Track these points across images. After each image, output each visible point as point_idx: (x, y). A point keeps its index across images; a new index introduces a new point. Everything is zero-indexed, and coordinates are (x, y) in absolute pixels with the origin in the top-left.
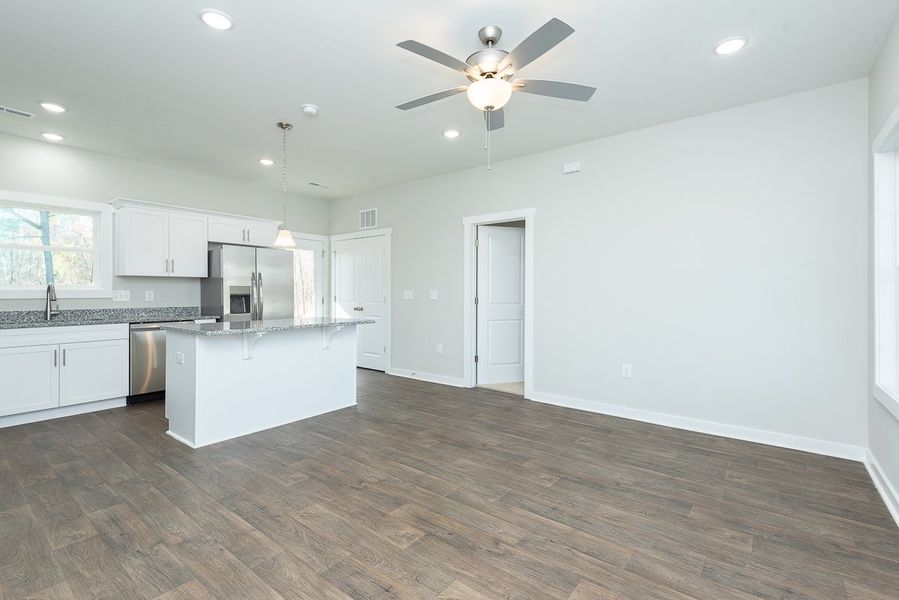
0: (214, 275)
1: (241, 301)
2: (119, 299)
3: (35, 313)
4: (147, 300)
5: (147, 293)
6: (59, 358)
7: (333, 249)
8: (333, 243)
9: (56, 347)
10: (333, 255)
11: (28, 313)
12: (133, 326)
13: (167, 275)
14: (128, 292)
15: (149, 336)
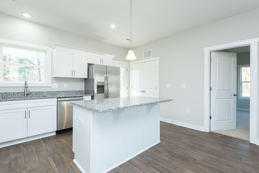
0: (90, 77)
1: (101, 88)
2: (54, 87)
3: (20, 93)
4: (65, 87)
5: (65, 84)
6: (27, 115)
7: (131, 68)
8: (131, 65)
9: (26, 109)
10: (131, 70)
11: (18, 93)
12: (59, 99)
13: (72, 77)
14: (58, 84)
15: (65, 104)
